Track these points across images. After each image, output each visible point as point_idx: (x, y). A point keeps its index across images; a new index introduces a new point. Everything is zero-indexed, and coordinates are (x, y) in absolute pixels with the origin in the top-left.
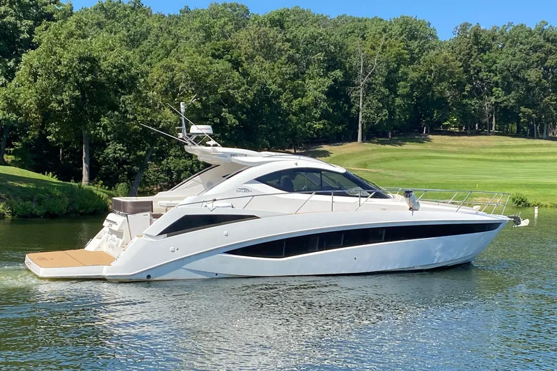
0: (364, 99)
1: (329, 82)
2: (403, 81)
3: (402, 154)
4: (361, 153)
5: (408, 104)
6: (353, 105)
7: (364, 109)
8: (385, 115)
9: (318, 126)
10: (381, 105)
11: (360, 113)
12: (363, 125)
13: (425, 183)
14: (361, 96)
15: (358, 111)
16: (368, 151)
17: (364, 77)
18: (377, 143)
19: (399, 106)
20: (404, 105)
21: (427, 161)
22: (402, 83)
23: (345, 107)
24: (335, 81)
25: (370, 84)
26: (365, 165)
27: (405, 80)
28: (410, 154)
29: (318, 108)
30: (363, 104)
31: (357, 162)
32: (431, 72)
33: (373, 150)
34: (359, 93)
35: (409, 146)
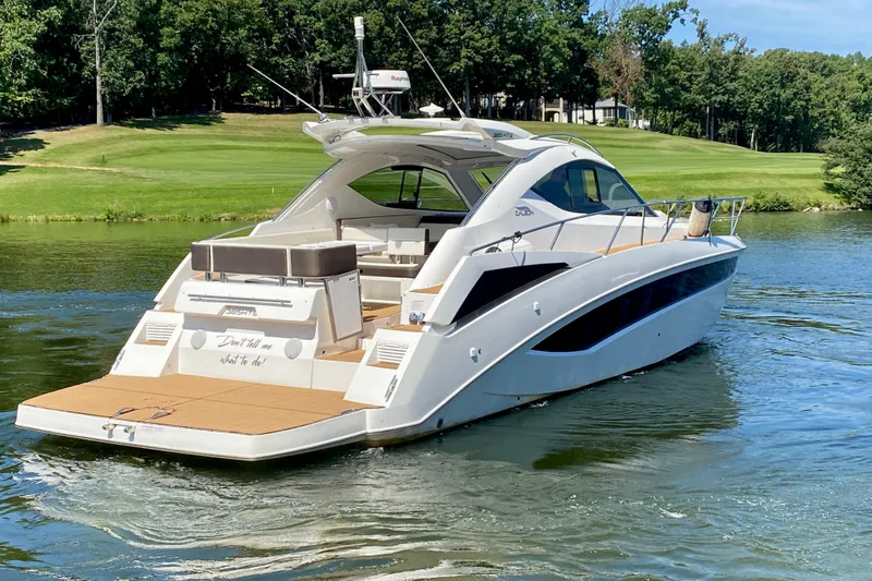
0: (103, 56)
1: (39, 27)
2: (168, 25)
3: (172, 142)
4: (101, 142)
5: (179, 63)
6: (85, 64)
7: (103, 71)
8: (140, 81)
9: (25, 98)
10: (132, 64)
11: (98, 78)
12: (103, 96)
13: (193, 188)
14: (97, 49)
15: (94, 73)
16: (114, 138)
17: (100, 19)
18: (131, 126)
19: (164, 67)
20: (172, 65)
21: (211, 153)
22: (166, 30)
23: (72, 68)
24: (50, 24)
25: (111, 30)
26: (103, 162)
27: (171, 25)
28: (184, 143)
29: (22, 68)
30: (101, 62)
31: (90, 156)
32: (215, 13)
33: (121, 137)
34: (94, 45)
35: (185, 130)
